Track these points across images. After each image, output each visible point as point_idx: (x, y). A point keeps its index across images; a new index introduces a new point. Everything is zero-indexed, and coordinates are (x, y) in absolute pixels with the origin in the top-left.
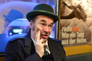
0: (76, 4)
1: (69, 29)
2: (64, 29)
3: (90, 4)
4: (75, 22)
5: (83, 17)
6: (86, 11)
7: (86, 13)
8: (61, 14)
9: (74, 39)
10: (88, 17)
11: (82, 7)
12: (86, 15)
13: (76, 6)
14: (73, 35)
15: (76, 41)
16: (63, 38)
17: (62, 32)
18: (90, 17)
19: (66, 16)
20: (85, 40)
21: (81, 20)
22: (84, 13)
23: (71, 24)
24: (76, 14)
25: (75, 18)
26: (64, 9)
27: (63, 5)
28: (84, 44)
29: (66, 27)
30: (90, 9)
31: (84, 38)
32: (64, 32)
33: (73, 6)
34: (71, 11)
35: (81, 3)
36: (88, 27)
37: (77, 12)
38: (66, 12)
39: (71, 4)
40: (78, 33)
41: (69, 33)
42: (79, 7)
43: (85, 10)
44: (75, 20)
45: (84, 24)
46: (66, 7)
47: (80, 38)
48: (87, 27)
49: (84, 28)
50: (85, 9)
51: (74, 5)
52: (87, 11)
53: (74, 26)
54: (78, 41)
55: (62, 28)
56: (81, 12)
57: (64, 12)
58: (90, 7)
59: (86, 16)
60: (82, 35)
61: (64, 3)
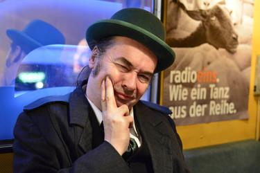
0: (209, 5)
1: (189, 75)
2: (174, 75)
3: (247, 7)
4: (204, 56)
5: (228, 41)
6: (235, 24)
7: (236, 30)
9: (200, 102)
10: (242, 43)
11: (226, 13)
12: (237, 36)
13: (208, 11)
14: (199, 93)
15: (207, 111)
16: (171, 99)
17: (169, 82)
18: (246, 42)
19: (180, 39)
20: (231, 108)
21: (222, 50)
22: (231, 31)
23: (194, 63)
24: (208, 33)
25: (206, 45)
26: (177, 19)
29: (182, 69)
30: (247, 20)
31: (229, 102)
32: (174, 83)
33: (201, 11)
34: (195, 24)
35: (223, 3)
36: (242, 70)
37: (213, 28)
38: (181, 28)
39: (197, 5)
40: (212, 86)
41: (189, 86)
42: (218, 13)
43: (233, 22)
44: (206, 50)
45: (230, 62)
46: (183, 13)
47: (218, 101)
48: (236, 69)
49: (229, 73)
50: (233, 19)
51: (203, 7)
52: (239, 25)
53: (203, 68)
54: (211, 109)
55: (169, 73)
56: (223, 26)
57: (176, 27)
58: (248, 15)
59: (235, 39)
60: (223, 92)
61: (175, 1)
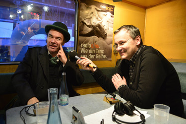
0: (95, 23)
1: (88, 45)
2: (82, 45)
3: (110, 24)
4: (94, 40)
5: (103, 35)
7: (106, 32)
8: (80, 32)
9: (93, 54)
10: (108, 36)
14: (92, 51)
15: (95, 57)
16: (81, 52)
17: (80, 47)
18: (110, 36)
19: (85, 34)
20: (104, 57)
22: (104, 32)
23: (90, 41)
26: (83, 28)
27: (81, 23)
28: (103, 59)
29: (85, 43)
30: (110, 28)
31: (104, 55)
32: (82, 47)
34: (90, 29)
35: (101, 23)
37: (97, 31)
38: (85, 31)
39: (91, 23)
40: (97, 49)
41: (88, 49)
42: (99, 26)
43: (105, 29)
44: (94, 38)
45: (104, 42)
46: (85, 26)
47: (99, 54)
48: (107, 44)
49: (103, 45)
51: (93, 24)
52: (107, 30)
53: (93, 43)
54: (97, 56)
55: (80, 44)
56: (101, 30)
59: (106, 35)
60: (102, 51)
61: (82, 22)
